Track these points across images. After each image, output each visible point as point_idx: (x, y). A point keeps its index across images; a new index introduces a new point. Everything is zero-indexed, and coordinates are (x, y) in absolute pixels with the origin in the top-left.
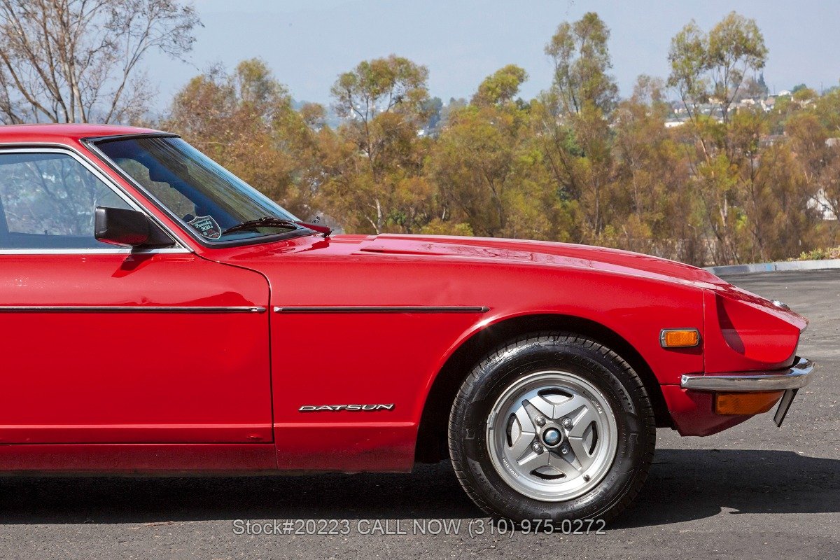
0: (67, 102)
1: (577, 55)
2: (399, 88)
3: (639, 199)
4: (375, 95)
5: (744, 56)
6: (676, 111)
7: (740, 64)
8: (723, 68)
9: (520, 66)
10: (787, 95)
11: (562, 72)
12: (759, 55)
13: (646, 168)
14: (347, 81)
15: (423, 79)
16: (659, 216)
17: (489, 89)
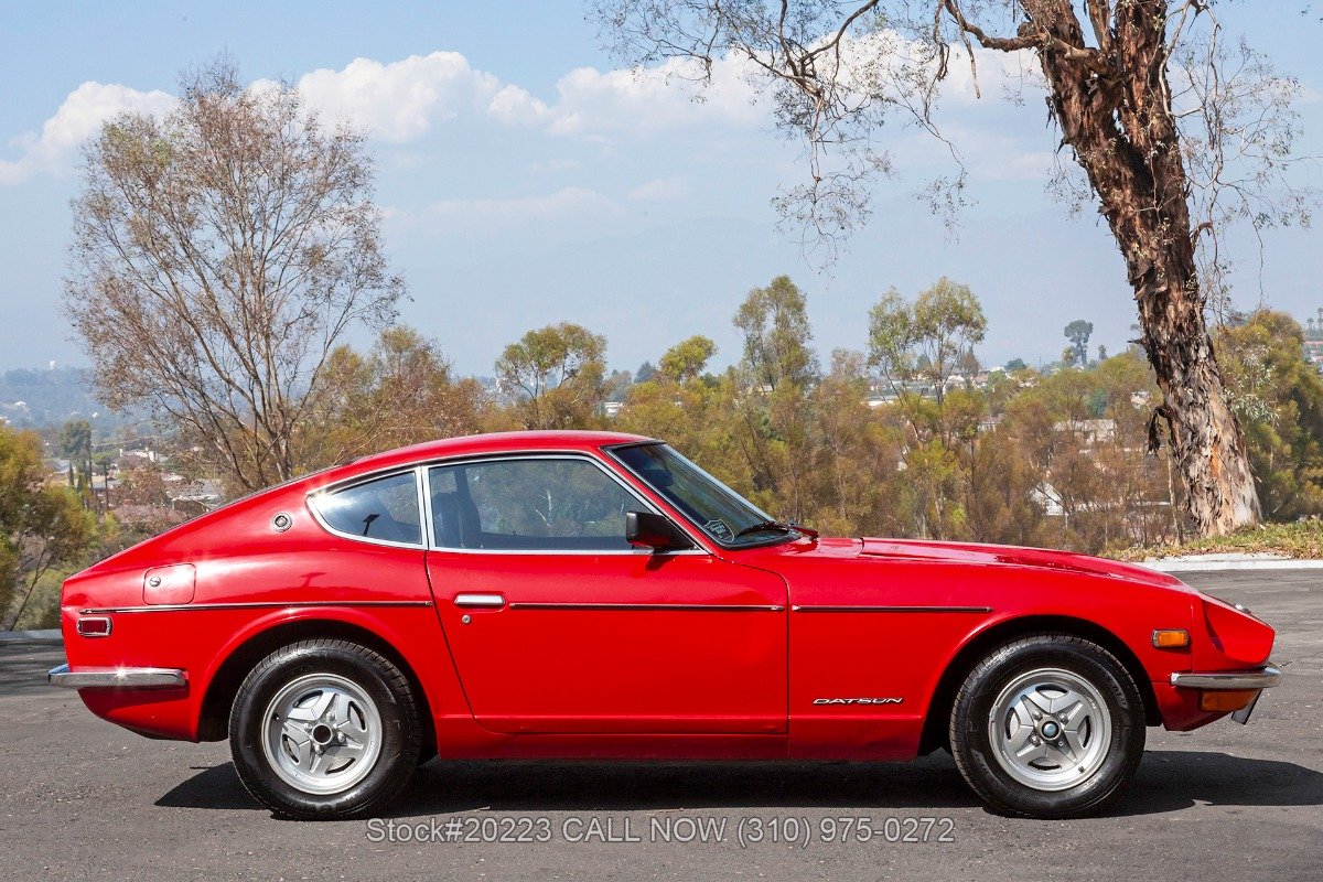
0: (263, 378)
1: (770, 325)
2: (572, 360)
3: (843, 490)
4: (543, 369)
5: (959, 328)
6: (872, 388)
7: (957, 337)
8: (936, 342)
9: (708, 337)
10: (1001, 372)
11: (753, 345)
12: (976, 325)
13: (850, 455)
14: (513, 354)
15: (600, 350)
16: (866, 509)
17: (671, 364)
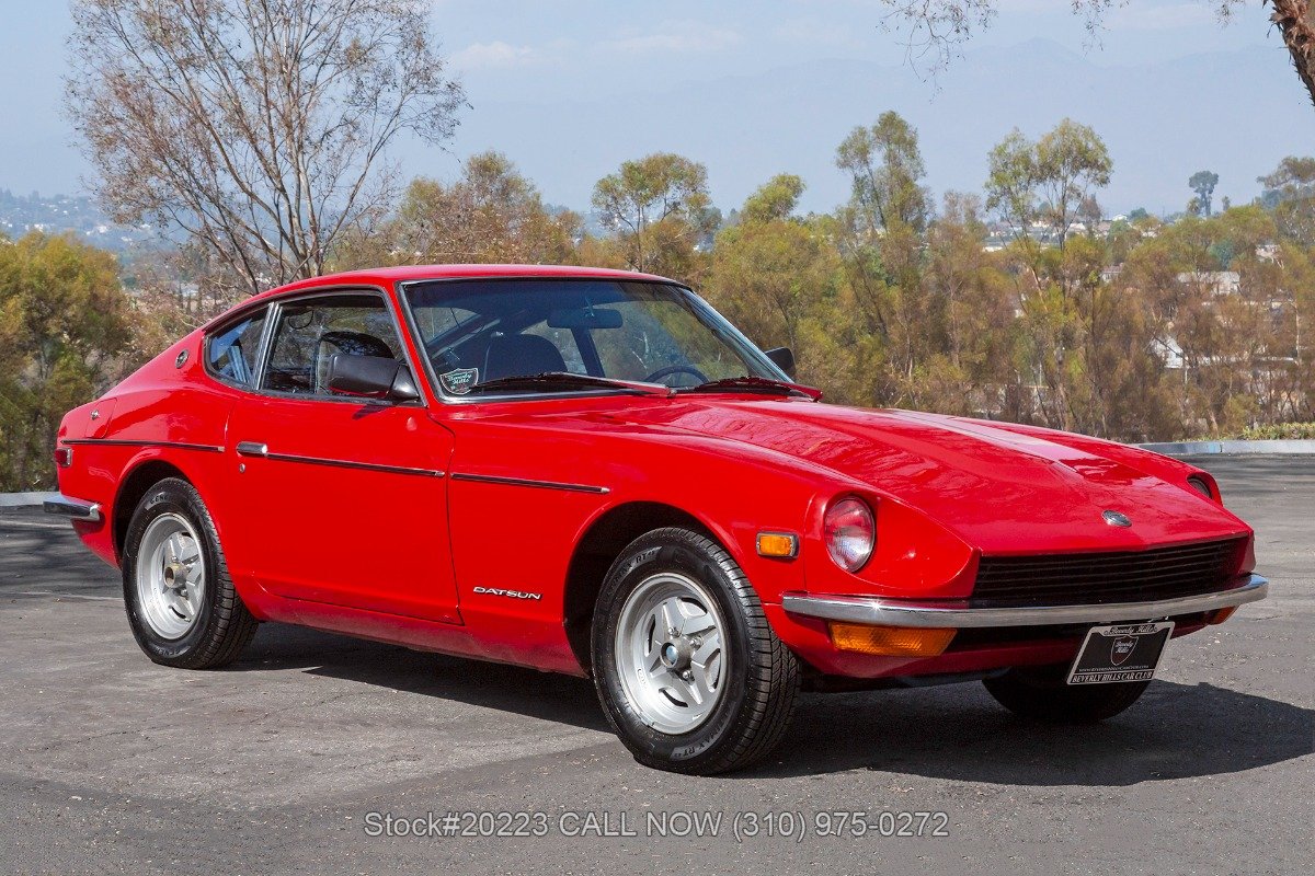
1: (878, 163)
2: (674, 193)
3: (957, 336)
4: (643, 201)
5: (1084, 171)
6: (992, 234)
7: (1081, 180)
8: (1059, 185)
10: (1124, 221)
11: (860, 184)
12: (1102, 168)
13: (967, 300)
14: (607, 187)
15: (701, 179)
16: (980, 357)
